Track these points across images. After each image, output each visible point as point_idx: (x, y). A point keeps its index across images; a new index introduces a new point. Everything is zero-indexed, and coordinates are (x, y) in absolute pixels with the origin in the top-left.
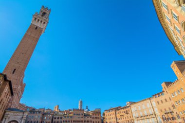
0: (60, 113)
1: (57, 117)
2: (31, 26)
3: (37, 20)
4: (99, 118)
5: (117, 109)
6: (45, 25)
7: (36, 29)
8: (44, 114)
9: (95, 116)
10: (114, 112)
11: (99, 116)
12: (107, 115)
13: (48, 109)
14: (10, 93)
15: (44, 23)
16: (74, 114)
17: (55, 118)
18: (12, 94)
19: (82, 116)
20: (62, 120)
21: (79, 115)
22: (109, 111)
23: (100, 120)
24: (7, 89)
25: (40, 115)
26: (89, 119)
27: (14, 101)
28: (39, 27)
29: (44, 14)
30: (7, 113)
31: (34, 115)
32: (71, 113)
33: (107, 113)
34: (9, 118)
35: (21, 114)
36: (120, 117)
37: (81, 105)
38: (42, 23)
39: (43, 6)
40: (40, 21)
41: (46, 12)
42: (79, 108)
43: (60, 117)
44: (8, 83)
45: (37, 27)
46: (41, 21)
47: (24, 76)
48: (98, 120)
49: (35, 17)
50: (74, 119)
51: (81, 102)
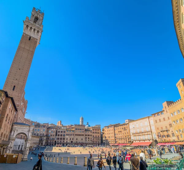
0: (63, 128)
1: (61, 131)
2: (23, 35)
3: (29, 28)
4: (98, 133)
5: (115, 126)
6: (40, 34)
7: (30, 39)
8: (49, 128)
9: (95, 131)
10: (113, 128)
11: (99, 131)
12: (107, 130)
13: (52, 124)
14: (14, 109)
15: (38, 32)
16: (76, 129)
17: (59, 132)
18: (16, 110)
19: (83, 131)
20: (65, 134)
21: (81, 129)
22: (108, 127)
23: (99, 135)
24: (10, 105)
25: (45, 129)
26: (90, 133)
27: (19, 116)
28: (33, 38)
29: (36, 19)
30: (15, 126)
31: (39, 128)
32: (73, 128)
33: (106, 129)
34: (17, 130)
35: (28, 128)
36: (118, 133)
37: (82, 122)
38: (36, 31)
39: (34, 8)
40: (32, 30)
41: (38, 16)
42: (81, 124)
43: (63, 131)
44: (10, 100)
45: (30, 38)
46: (35, 30)
47: (25, 93)
48: (97, 135)
49: (27, 24)
50: (76, 133)
51: (82, 119)
